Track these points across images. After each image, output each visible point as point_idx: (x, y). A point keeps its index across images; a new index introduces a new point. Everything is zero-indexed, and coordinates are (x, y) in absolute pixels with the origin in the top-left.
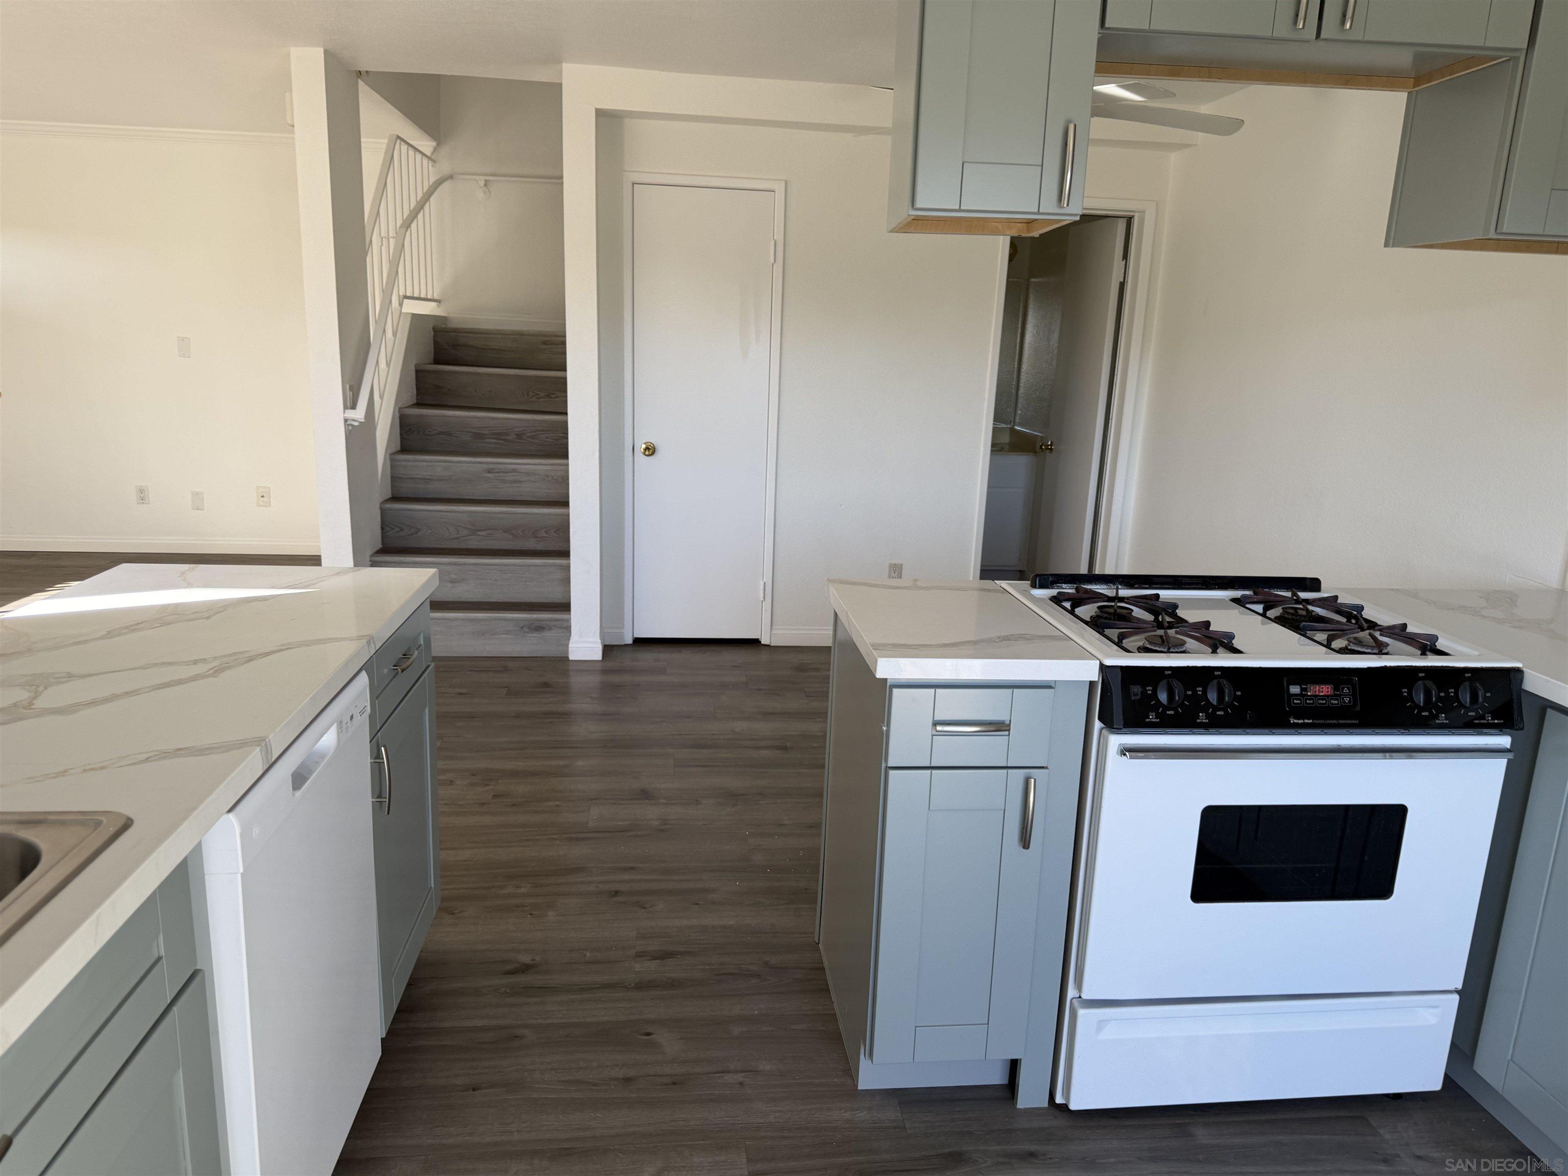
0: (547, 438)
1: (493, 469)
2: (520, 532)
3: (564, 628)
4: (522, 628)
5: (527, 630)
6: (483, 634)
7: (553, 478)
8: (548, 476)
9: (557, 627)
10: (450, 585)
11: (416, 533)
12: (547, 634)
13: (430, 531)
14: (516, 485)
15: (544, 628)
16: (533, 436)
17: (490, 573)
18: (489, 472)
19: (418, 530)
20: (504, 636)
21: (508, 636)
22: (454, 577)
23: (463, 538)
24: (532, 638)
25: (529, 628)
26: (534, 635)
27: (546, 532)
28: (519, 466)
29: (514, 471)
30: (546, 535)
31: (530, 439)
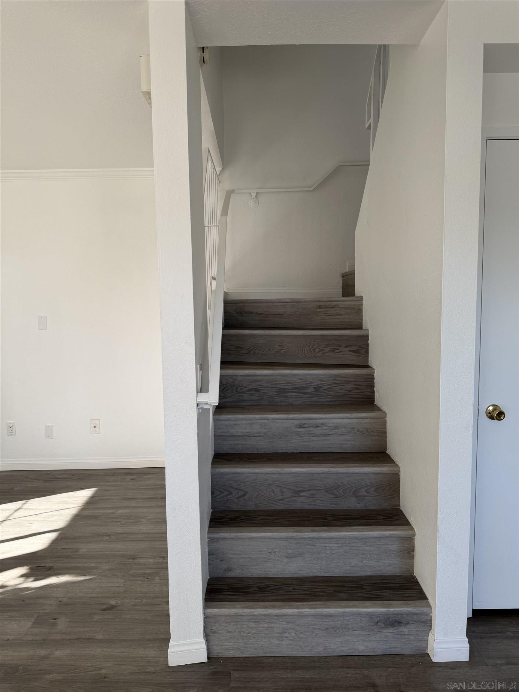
0: (340, 389)
1: (304, 424)
2: (341, 491)
3: (423, 622)
4: (377, 623)
5: (383, 625)
6: (335, 631)
7: (358, 431)
8: (353, 429)
9: (415, 621)
10: (286, 560)
11: (244, 495)
12: (403, 629)
13: (256, 494)
14: (325, 438)
15: (401, 623)
16: (328, 388)
17: (327, 546)
18: (300, 427)
19: (246, 493)
20: (357, 632)
21: (360, 632)
22: (290, 551)
23: (287, 500)
24: (388, 634)
25: (385, 623)
26: (391, 631)
27: (366, 491)
28: (327, 420)
29: (322, 425)
30: (366, 494)
31: (326, 391)
